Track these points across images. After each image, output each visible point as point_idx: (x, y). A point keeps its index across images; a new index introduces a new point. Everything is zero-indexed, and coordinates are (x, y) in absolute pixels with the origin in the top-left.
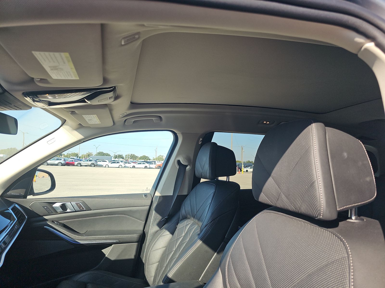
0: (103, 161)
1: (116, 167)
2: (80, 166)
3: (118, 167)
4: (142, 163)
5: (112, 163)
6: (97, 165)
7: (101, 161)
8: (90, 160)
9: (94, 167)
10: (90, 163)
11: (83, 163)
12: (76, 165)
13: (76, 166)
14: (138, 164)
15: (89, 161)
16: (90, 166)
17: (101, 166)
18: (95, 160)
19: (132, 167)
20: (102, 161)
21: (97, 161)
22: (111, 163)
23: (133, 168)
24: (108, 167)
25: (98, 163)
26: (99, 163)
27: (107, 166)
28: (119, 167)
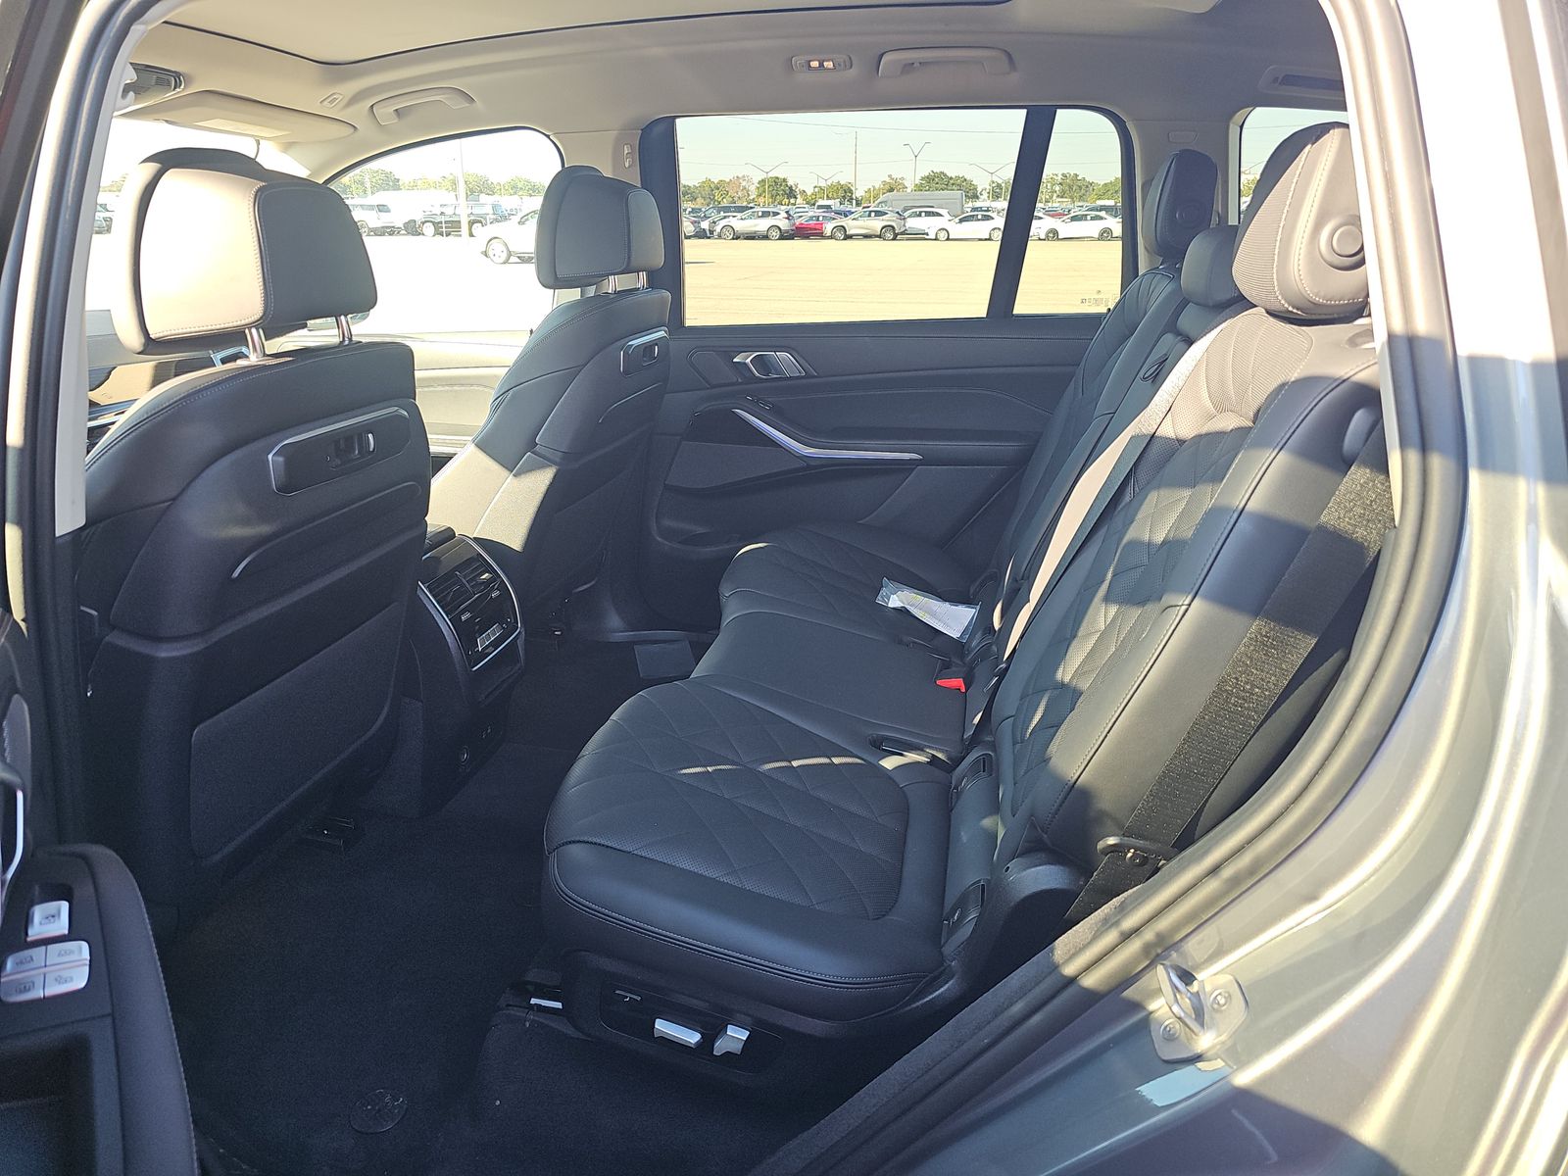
0: (928, 214)
1: (980, 240)
2: (844, 239)
3: (986, 240)
4: (1089, 218)
5: (961, 221)
6: (903, 233)
7: (920, 212)
8: (879, 214)
9: (894, 239)
10: (876, 224)
11: (853, 226)
12: (829, 234)
13: (831, 237)
14: (1074, 219)
15: (873, 214)
16: (879, 237)
17: (920, 236)
18: (898, 213)
19: (1043, 237)
20: (923, 214)
21: (906, 214)
22: (957, 220)
23: (1047, 238)
24: (948, 239)
25: (907, 225)
26: (913, 223)
27: (942, 235)
28: (990, 239)
